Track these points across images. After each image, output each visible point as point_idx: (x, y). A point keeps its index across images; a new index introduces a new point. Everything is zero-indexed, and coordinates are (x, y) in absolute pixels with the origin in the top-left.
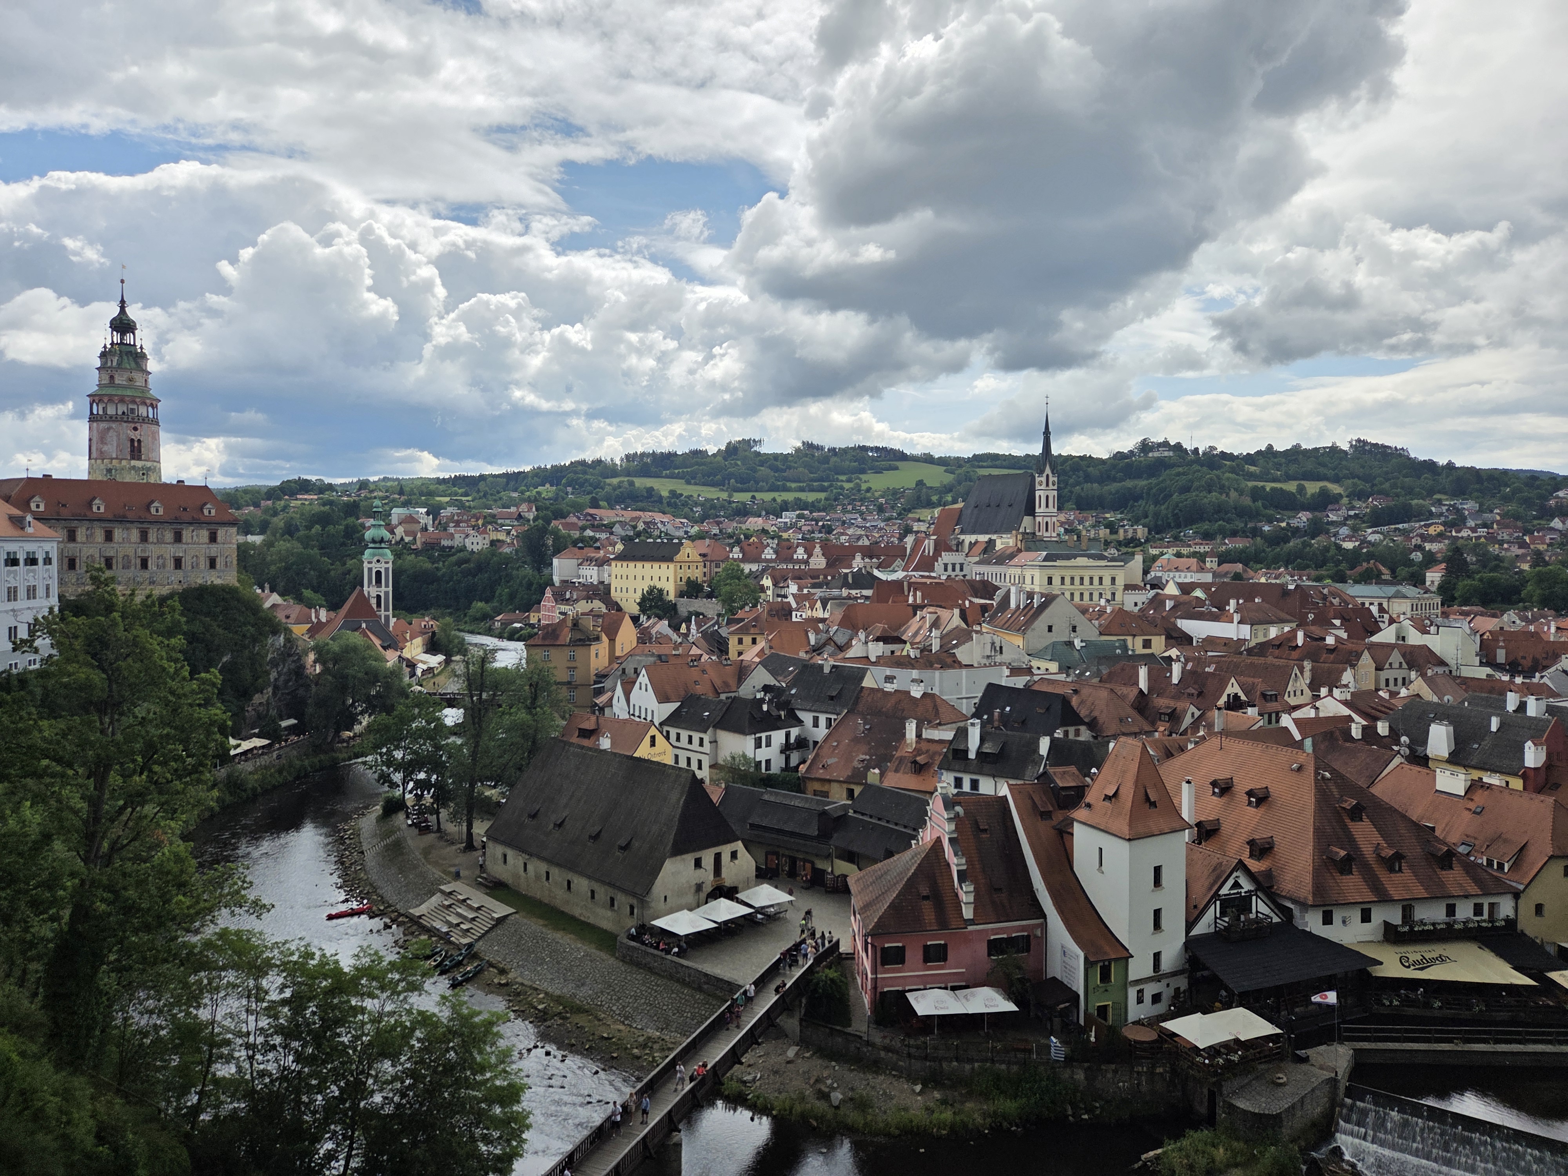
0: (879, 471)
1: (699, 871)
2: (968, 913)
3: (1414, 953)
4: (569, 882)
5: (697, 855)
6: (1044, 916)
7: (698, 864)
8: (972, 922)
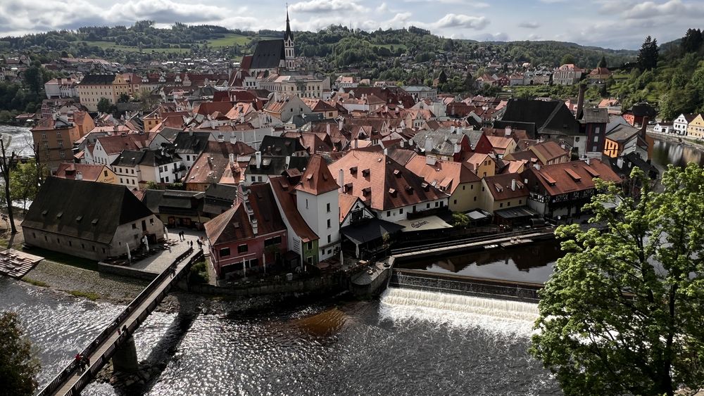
0: (216, 38)
1: (135, 230)
2: (255, 231)
3: (416, 222)
4: (70, 242)
5: (133, 223)
6: (286, 228)
7: (134, 227)
8: (257, 235)
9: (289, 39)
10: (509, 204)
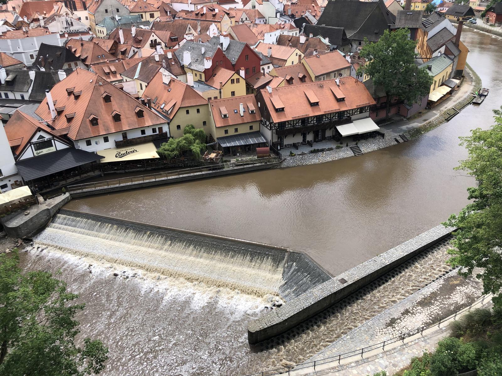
10: (236, 130)
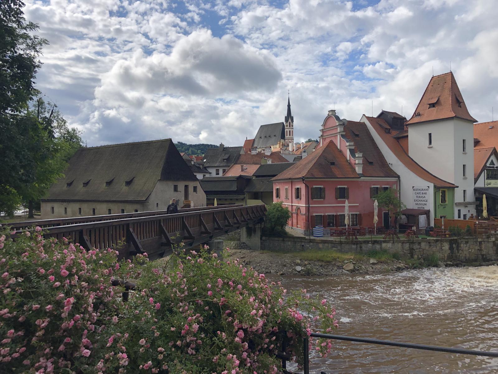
2: (359, 170)
4: (94, 210)
6: (399, 177)
8: (363, 175)
9: (290, 120)
